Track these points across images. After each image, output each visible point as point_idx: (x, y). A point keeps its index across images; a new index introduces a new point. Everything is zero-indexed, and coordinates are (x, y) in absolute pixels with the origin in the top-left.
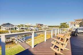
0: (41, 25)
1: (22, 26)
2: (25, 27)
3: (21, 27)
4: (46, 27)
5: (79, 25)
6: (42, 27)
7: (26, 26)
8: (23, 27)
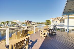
0: (30, 22)
1: (8, 22)
2: (11, 24)
3: (7, 24)
4: (34, 24)
5: (60, 22)
6: (31, 24)
7: (13, 22)
8: (9, 24)
